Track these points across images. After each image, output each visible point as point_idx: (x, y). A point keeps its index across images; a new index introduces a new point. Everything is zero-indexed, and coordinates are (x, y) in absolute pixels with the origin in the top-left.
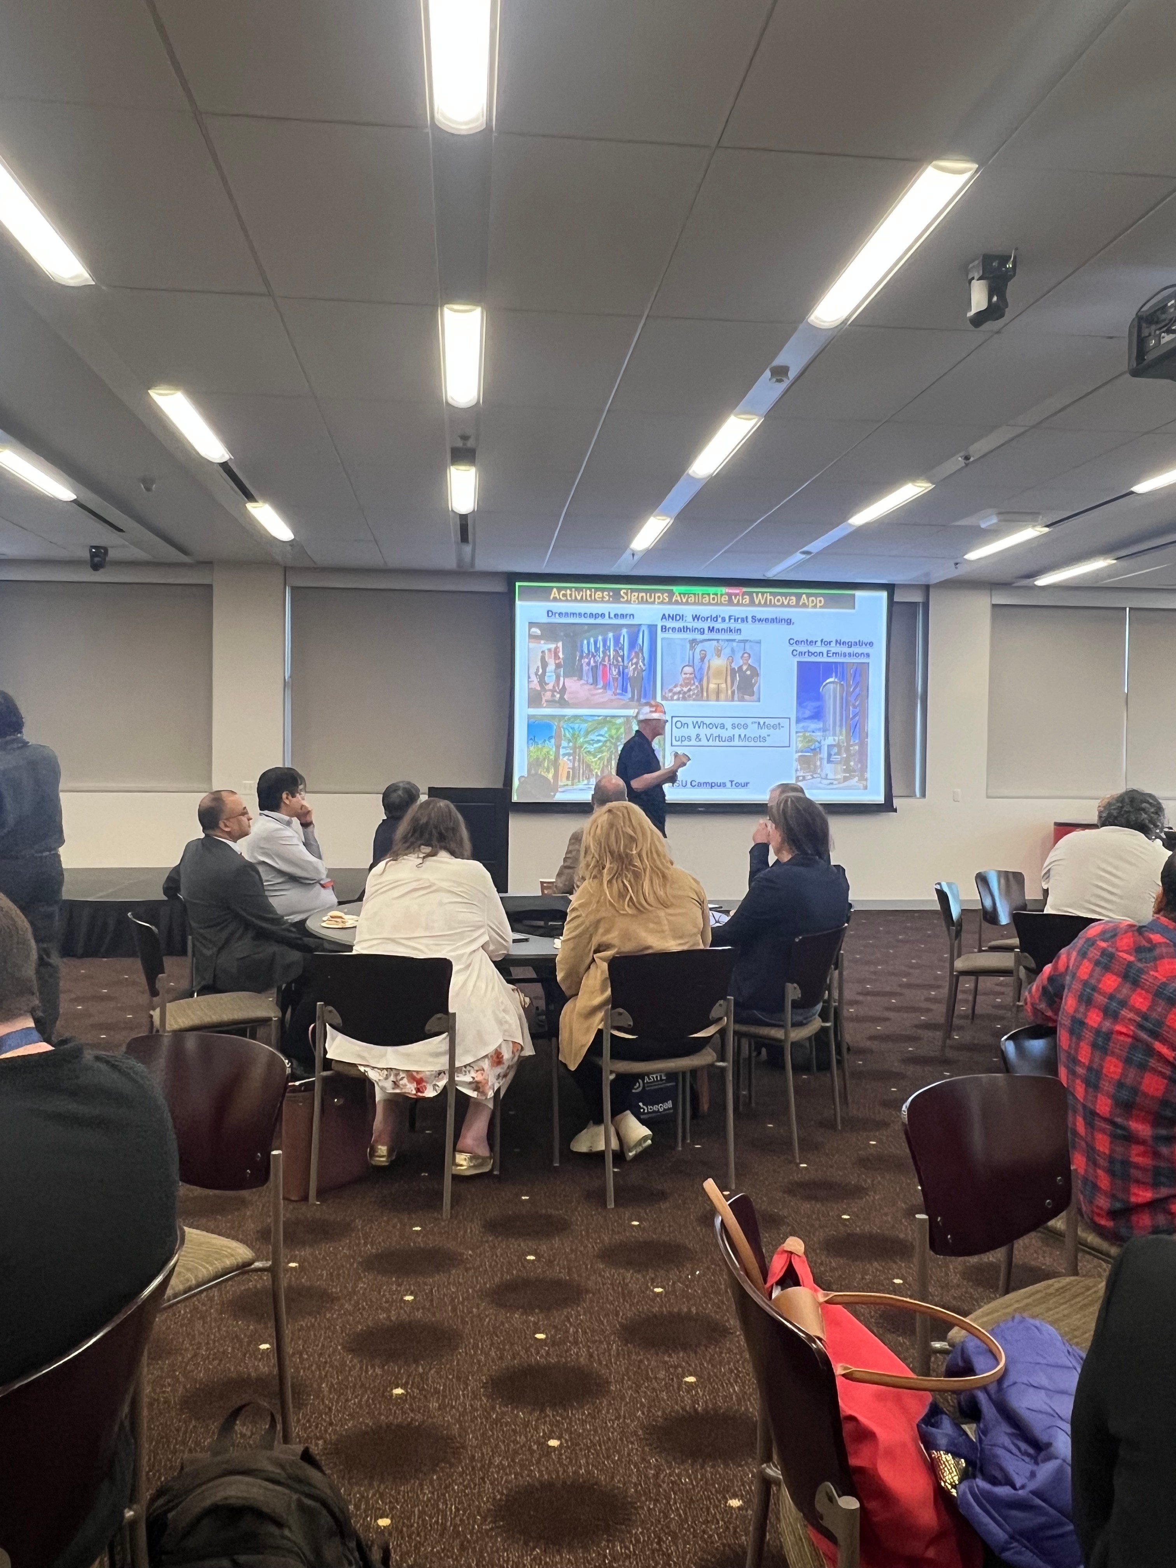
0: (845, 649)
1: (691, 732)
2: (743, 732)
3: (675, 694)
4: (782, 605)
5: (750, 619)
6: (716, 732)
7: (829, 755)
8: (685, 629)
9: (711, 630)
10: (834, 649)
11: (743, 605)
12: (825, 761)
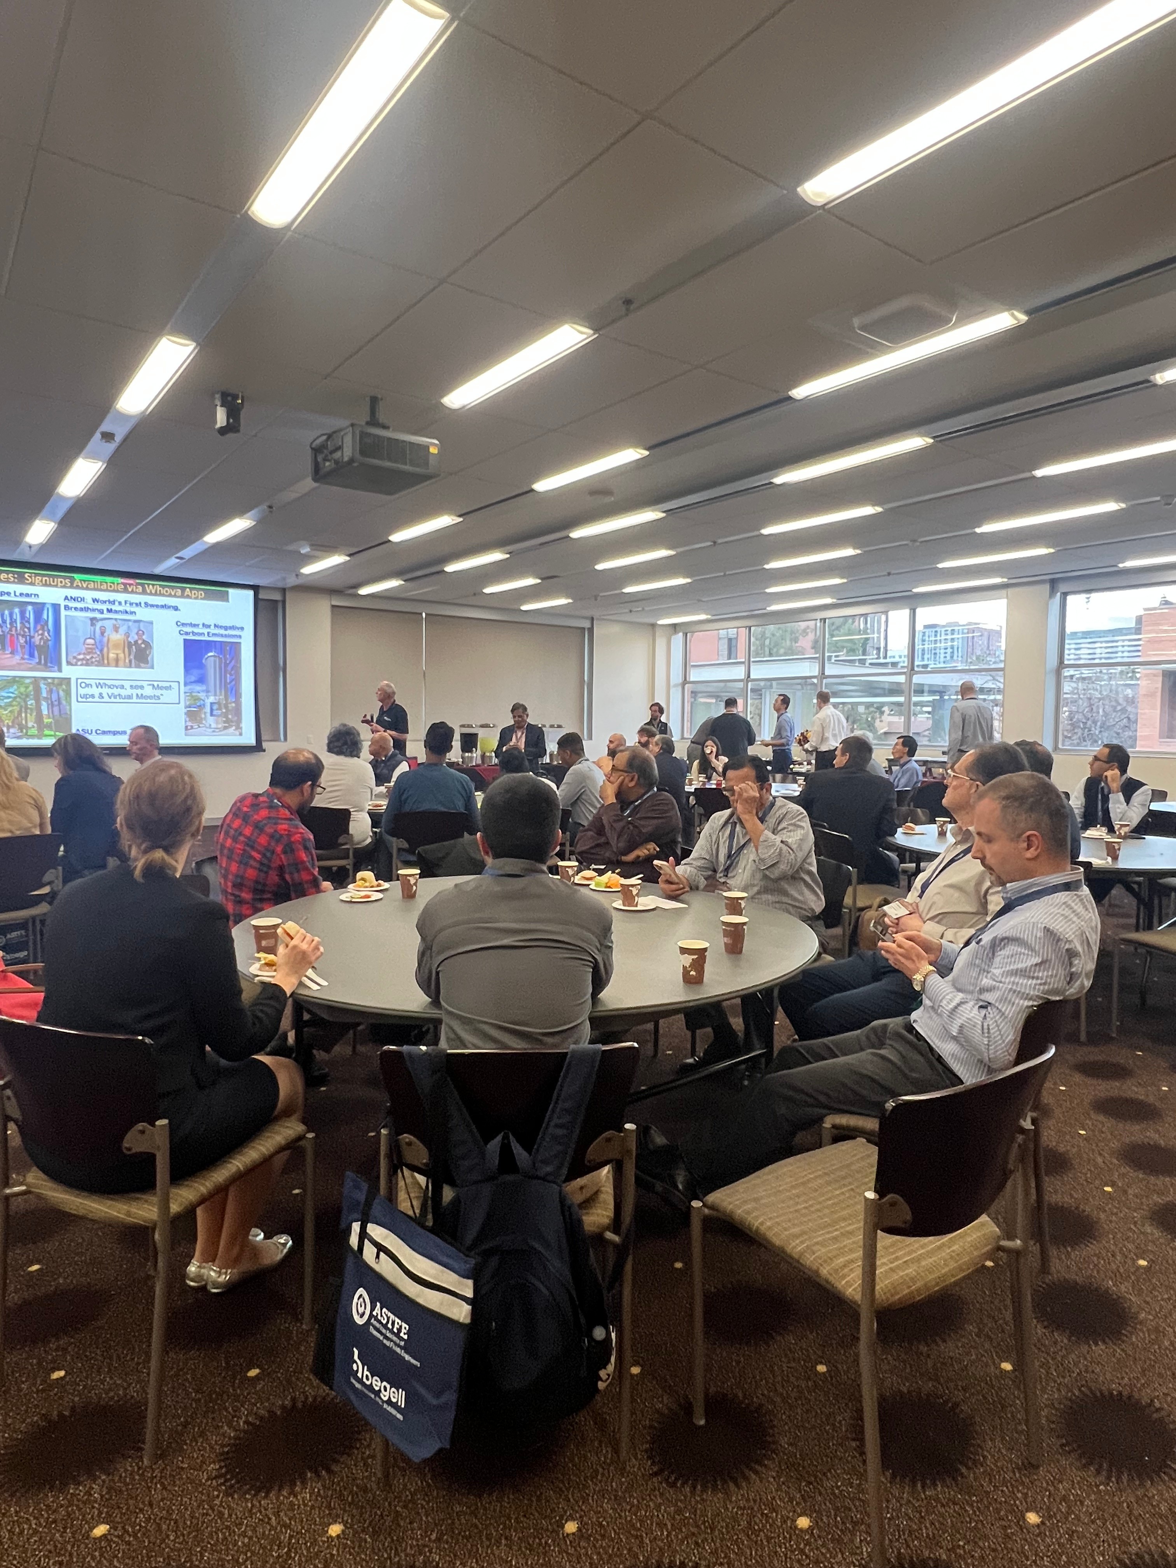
0: (223, 632)
1: (95, 691)
2: (139, 692)
3: (79, 660)
4: (170, 595)
5: (143, 605)
6: (116, 691)
7: (212, 710)
8: (87, 609)
9: (109, 611)
10: (213, 630)
11: (136, 593)
12: (208, 714)
